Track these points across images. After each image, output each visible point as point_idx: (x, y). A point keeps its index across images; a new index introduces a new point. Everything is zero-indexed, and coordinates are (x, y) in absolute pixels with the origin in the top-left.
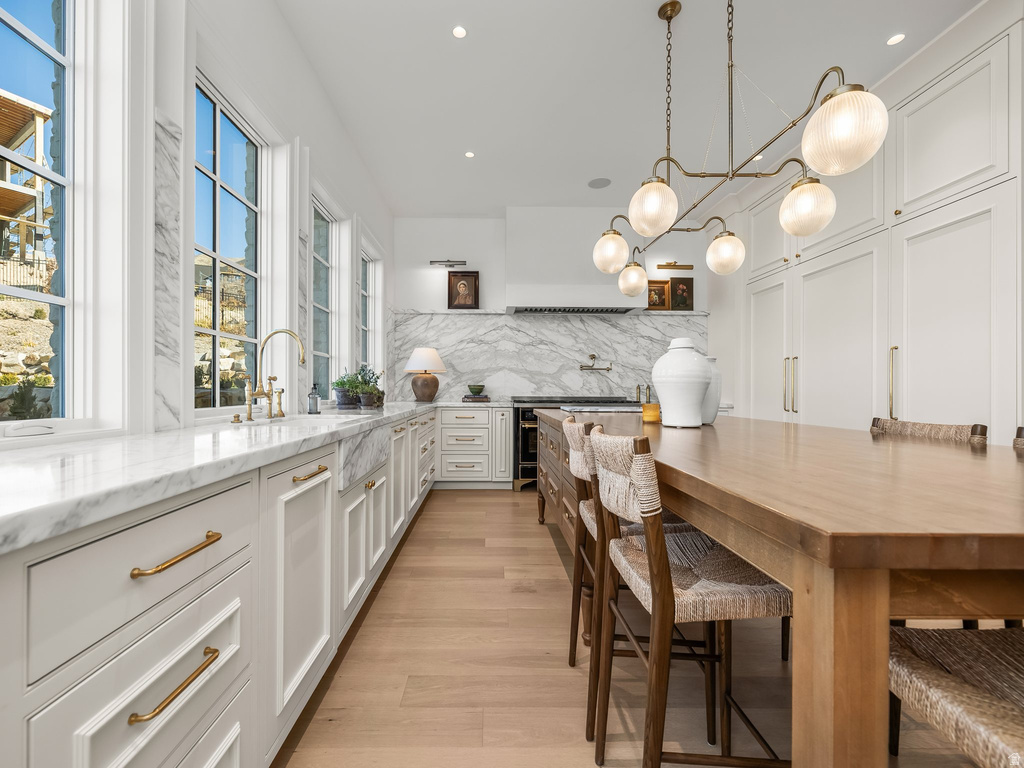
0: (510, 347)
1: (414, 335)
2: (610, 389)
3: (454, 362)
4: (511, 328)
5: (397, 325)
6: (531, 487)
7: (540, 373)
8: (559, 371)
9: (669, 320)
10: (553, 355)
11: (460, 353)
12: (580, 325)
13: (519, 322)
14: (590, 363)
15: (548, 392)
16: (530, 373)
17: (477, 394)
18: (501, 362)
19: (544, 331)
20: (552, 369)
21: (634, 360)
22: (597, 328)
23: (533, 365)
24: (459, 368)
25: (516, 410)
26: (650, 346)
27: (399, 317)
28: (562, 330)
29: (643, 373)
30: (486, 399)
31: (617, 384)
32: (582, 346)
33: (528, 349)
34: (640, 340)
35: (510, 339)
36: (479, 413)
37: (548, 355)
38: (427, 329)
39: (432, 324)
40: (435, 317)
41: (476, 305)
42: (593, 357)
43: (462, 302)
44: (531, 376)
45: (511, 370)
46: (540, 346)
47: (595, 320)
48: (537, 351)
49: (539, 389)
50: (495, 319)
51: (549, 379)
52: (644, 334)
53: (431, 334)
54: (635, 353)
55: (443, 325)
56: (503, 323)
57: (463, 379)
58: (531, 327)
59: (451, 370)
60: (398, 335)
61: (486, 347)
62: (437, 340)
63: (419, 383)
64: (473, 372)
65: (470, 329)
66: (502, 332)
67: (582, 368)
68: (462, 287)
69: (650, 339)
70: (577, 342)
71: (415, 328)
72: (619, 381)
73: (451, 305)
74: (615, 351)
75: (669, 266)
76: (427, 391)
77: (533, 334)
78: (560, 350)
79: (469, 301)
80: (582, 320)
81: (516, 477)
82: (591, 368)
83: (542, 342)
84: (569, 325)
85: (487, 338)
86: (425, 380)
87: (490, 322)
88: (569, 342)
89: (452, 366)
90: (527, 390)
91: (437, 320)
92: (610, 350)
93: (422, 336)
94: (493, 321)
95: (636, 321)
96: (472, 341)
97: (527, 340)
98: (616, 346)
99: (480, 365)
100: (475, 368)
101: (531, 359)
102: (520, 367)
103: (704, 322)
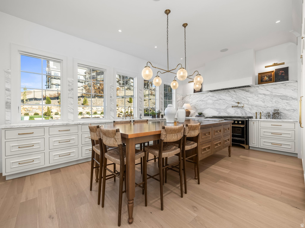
0: (211, 101)
1: (187, 100)
2: (246, 113)
3: (196, 107)
4: (211, 96)
5: (183, 98)
7: (220, 109)
8: (226, 108)
9: (274, 86)
10: (224, 103)
11: (197, 104)
12: (234, 93)
13: (213, 94)
14: (237, 105)
15: (222, 114)
16: (217, 109)
17: (200, 115)
18: (208, 106)
19: (221, 96)
20: (224, 107)
21: (256, 103)
22: (240, 93)
24: (197, 108)
26: (264, 97)
28: (227, 95)
29: (261, 108)
30: (202, 116)
31: (249, 112)
32: (235, 99)
33: (216, 102)
34: (260, 96)
35: (211, 99)
37: (223, 103)
38: (189, 99)
39: (191, 97)
40: (191, 96)
41: (201, 91)
42: (238, 103)
43: (197, 91)
44: (217, 110)
45: (211, 108)
46: (220, 101)
47: (239, 90)
48: (219, 102)
49: (220, 113)
51: (223, 111)
52: (261, 93)
54: (257, 100)
55: (193, 97)
56: (209, 95)
57: (198, 111)
59: (195, 109)
60: (183, 101)
61: (204, 102)
62: (192, 101)
64: (201, 109)
65: (200, 98)
66: (208, 98)
67: (232, 107)
69: (265, 95)
70: (233, 98)
72: (250, 111)
73: (194, 92)
74: (248, 100)
75: (275, 65)
77: (217, 97)
78: (227, 101)
80: (234, 91)
82: (237, 107)
83: (220, 99)
84: (230, 93)
85: (205, 100)
86: (187, 112)
87: (205, 95)
88: (230, 98)
89: (195, 108)
90: (216, 114)
91: (192, 96)
92: (246, 100)
94: (206, 95)
95: (257, 88)
96: (200, 101)
97: (216, 99)
98: (248, 98)
99: (202, 107)
100: (201, 108)
101: (217, 105)
102: (214, 107)
103: (295, 84)
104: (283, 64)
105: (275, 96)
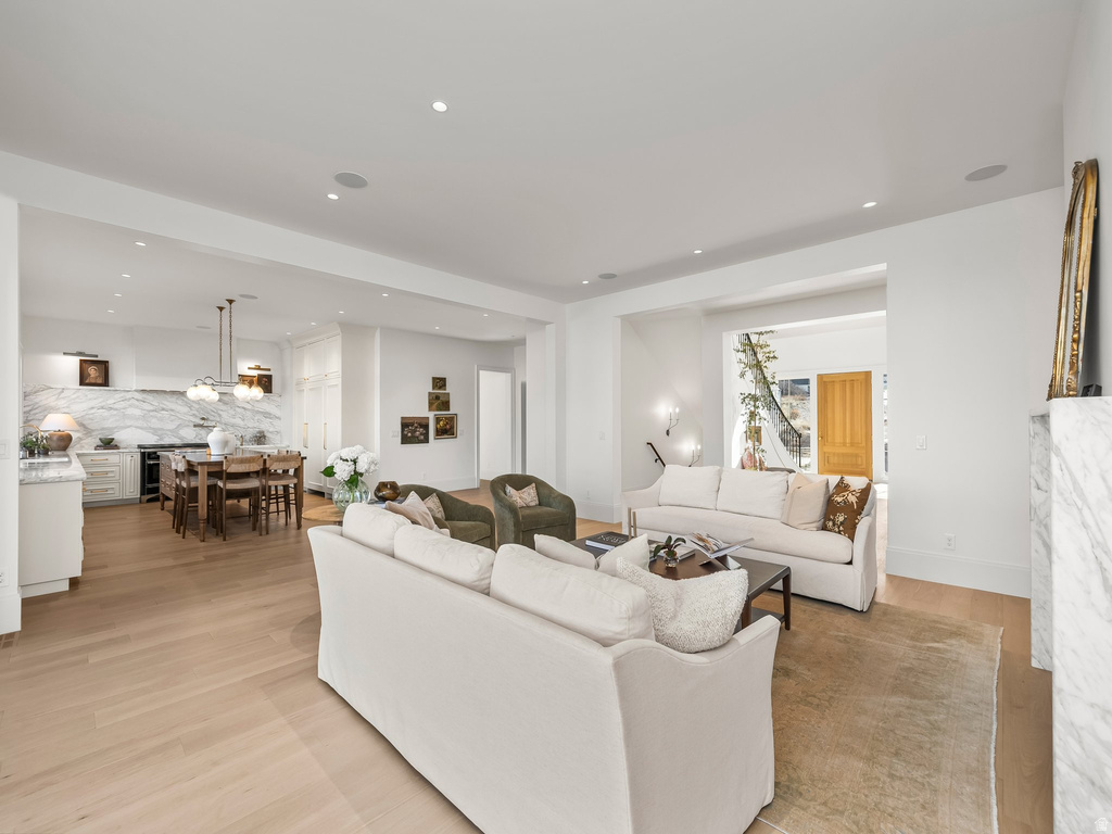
0: (137, 412)
3: (84, 423)
4: (137, 400)
5: (26, 395)
6: (156, 499)
7: (162, 429)
8: (177, 427)
10: (173, 418)
11: (91, 416)
13: (144, 396)
14: (202, 422)
15: (167, 441)
16: (154, 429)
17: (108, 444)
18: (128, 423)
20: (172, 426)
21: (233, 421)
23: (155, 424)
24: (90, 426)
25: (143, 454)
27: (28, 390)
28: (180, 402)
30: (116, 447)
32: (195, 412)
33: (152, 414)
34: (238, 409)
35: (137, 407)
36: (111, 457)
37: (169, 417)
38: (58, 399)
39: (63, 395)
40: (65, 391)
41: (106, 383)
42: (203, 419)
43: (93, 381)
44: (155, 431)
45: (137, 427)
46: (162, 412)
48: (159, 415)
49: (161, 439)
50: (123, 394)
51: (169, 433)
52: (240, 406)
53: (62, 403)
54: (234, 416)
55: (74, 396)
56: (131, 397)
57: (94, 433)
58: (154, 401)
59: (82, 428)
61: (115, 412)
62: (67, 408)
63: (55, 438)
64: (103, 429)
65: (100, 400)
66: (130, 403)
67: (195, 426)
68: (92, 371)
69: (245, 408)
70: (191, 410)
71: (44, 399)
73: (82, 383)
74: (220, 415)
75: (259, 368)
76: (62, 444)
77: (156, 404)
78: (177, 414)
79: (99, 381)
81: (142, 493)
82: (201, 426)
83: (163, 409)
84: (185, 399)
85: (116, 406)
86: (61, 436)
87: (118, 396)
88: (185, 409)
89: (83, 425)
90: (150, 440)
91: (68, 393)
92: (216, 415)
93: (53, 404)
94: (121, 395)
96: (102, 408)
97: (152, 408)
98: (221, 413)
99: (109, 424)
100: (105, 426)
101: (154, 420)
102: (145, 425)
103: (279, 399)
104: (269, 370)
105: (258, 412)
